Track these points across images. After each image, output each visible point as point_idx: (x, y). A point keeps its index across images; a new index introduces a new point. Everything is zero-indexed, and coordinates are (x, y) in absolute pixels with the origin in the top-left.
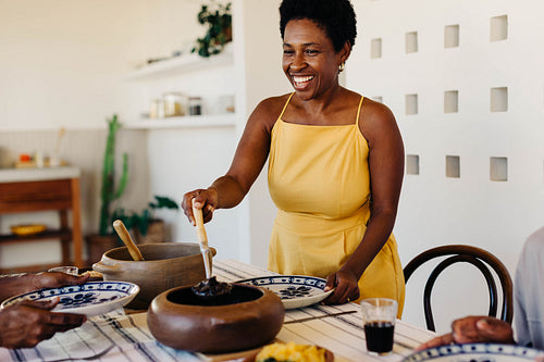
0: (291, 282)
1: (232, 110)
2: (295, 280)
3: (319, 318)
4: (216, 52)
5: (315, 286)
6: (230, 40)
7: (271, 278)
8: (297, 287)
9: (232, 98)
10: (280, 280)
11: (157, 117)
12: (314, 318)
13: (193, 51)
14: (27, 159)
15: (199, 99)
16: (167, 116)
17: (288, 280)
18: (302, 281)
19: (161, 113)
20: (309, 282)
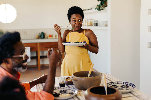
0: (123, 84)
1: (106, 26)
2: (124, 83)
3: (132, 96)
4: (103, 9)
5: (131, 85)
6: (107, 6)
7: (118, 82)
8: (125, 85)
9: (107, 22)
10: (120, 83)
11: (85, 26)
12: (130, 96)
13: (96, 9)
14: (51, 36)
15: (97, 21)
16: (88, 26)
17: (122, 83)
18: (127, 83)
19: (86, 25)
20: (129, 84)
